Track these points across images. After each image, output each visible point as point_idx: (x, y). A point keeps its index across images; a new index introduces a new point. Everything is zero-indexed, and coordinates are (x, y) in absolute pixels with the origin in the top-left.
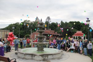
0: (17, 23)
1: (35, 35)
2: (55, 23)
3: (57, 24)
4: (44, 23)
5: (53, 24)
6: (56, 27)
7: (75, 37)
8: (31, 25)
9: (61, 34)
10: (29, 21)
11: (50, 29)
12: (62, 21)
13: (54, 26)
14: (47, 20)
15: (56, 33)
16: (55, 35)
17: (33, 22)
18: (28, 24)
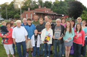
1: (27, 15)
2: (49, 2)
3: (52, 2)
5: (47, 2)
11: (45, 7)
13: (48, 5)
16: (52, 15)
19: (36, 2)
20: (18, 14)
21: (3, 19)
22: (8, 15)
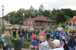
0: (14, 12)
1: (28, 22)
3: (50, 11)
4: (38, 10)
5: (46, 11)
6: (48, 14)
7: (72, 23)
8: (26, 12)
9: (53, 20)
10: (24, 9)
11: (43, 16)
12: (54, 9)
13: (46, 13)
14: (40, 8)
15: (49, 19)
17: (28, 10)
18: (23, 11)
19: (37, 11)
20: (22, 21)
21: (11, 24)
22: (14, 21)
